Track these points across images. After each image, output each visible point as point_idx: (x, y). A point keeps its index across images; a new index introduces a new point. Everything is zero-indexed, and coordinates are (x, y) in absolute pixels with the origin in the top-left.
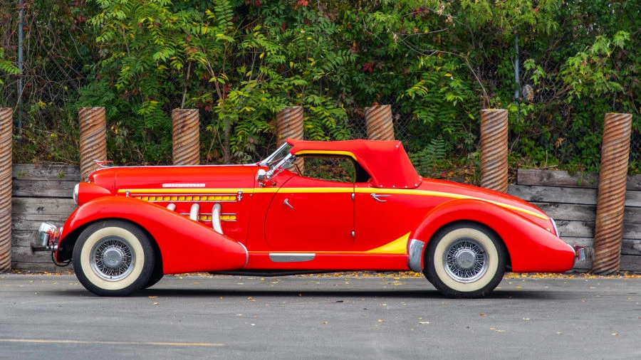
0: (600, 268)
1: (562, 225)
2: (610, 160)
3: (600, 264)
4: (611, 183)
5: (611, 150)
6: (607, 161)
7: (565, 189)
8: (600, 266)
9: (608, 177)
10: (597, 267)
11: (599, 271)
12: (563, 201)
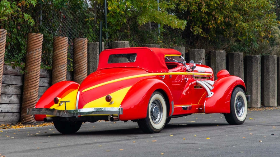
0: (31, 121)
1: (10, 97)
2: (36, 60)
3: (30, 118)
4: (37, 72)
5: (37, 54)
6: (35, 60)
7: (12, 76)
8: (31, 119)
9: (35, 69)
10: (29, 120)
11: (30, 122)
12: (11, 83)
